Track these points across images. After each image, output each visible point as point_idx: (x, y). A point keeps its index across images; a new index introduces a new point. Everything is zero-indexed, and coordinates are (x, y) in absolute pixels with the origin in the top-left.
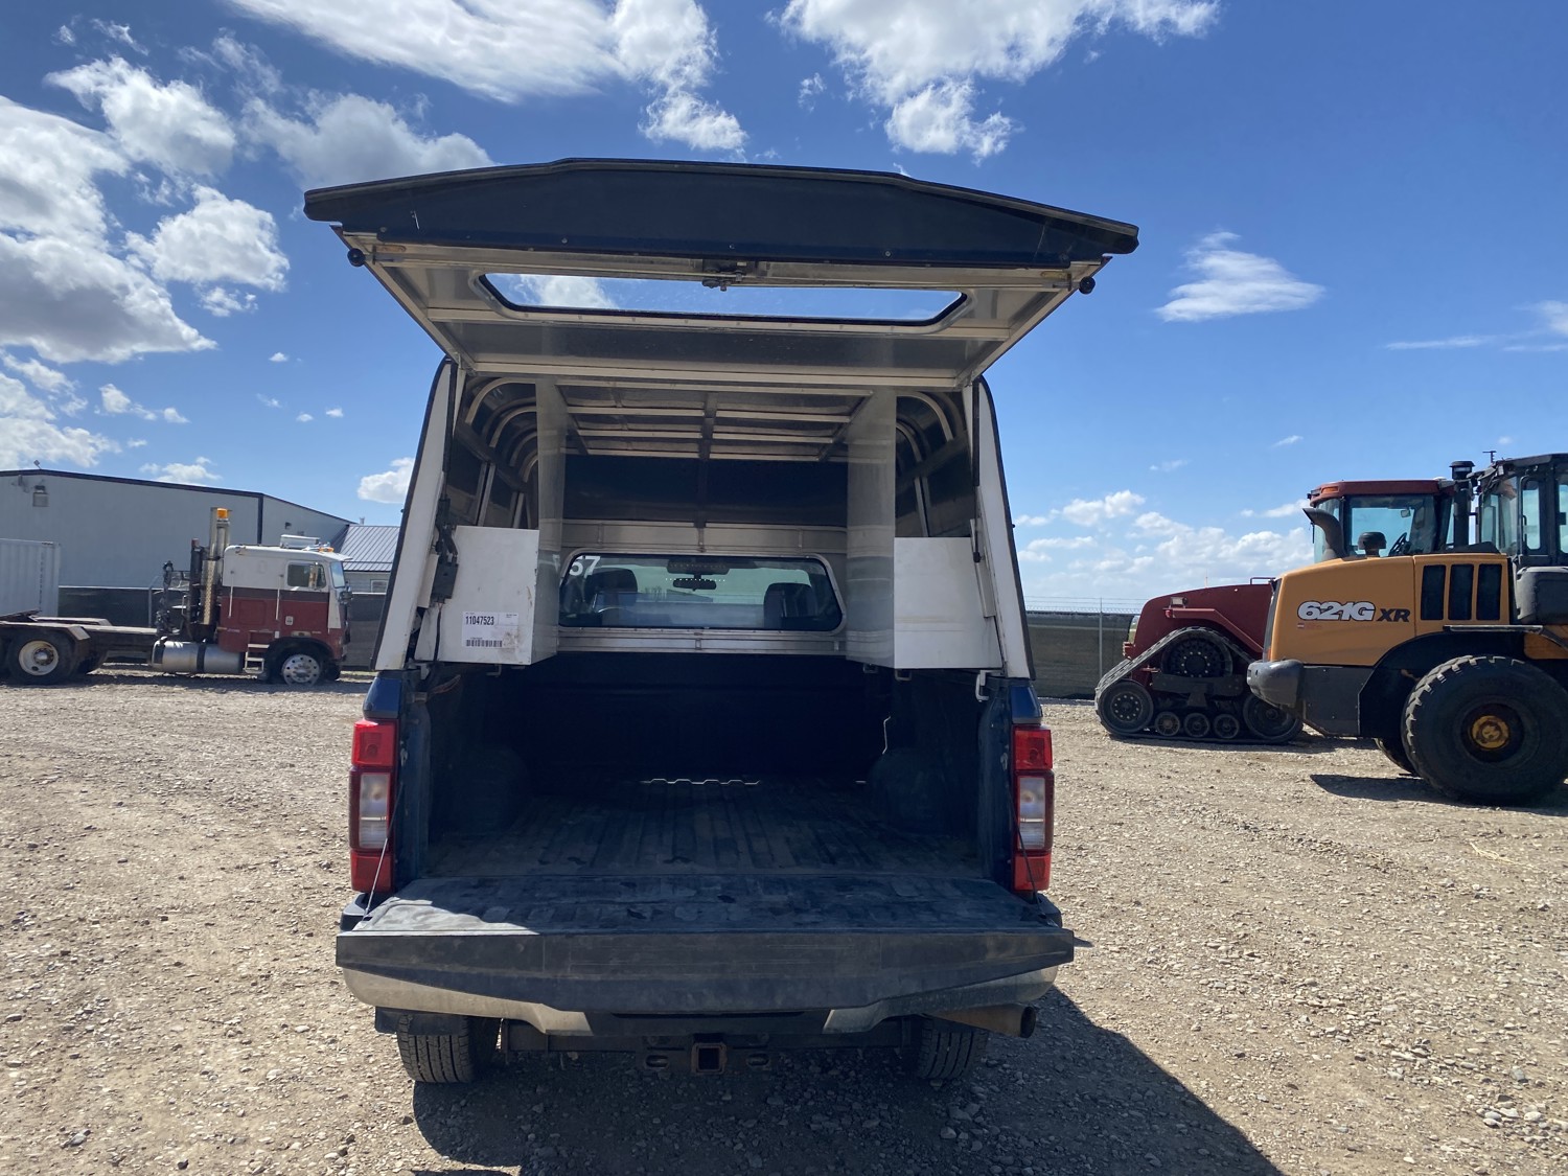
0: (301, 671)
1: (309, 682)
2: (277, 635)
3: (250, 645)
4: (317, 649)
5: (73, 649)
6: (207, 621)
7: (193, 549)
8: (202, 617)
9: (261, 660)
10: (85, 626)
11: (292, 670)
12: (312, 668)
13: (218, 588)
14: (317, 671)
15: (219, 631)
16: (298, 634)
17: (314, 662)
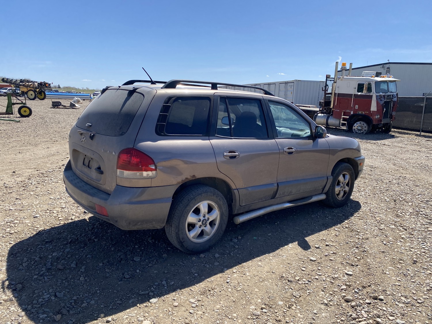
0: (360, 128)
1: (363, 133)
2: (352, 113)
3: (343, 116)
7: (327, 79)
8: (330, 106)
9: (346, 122)
11: (356, 127)
12: (364, 127)
13: (335, 94)
14: (366, 129)
15: (333, 111)
16: (360, 112)
17: (365, 125)
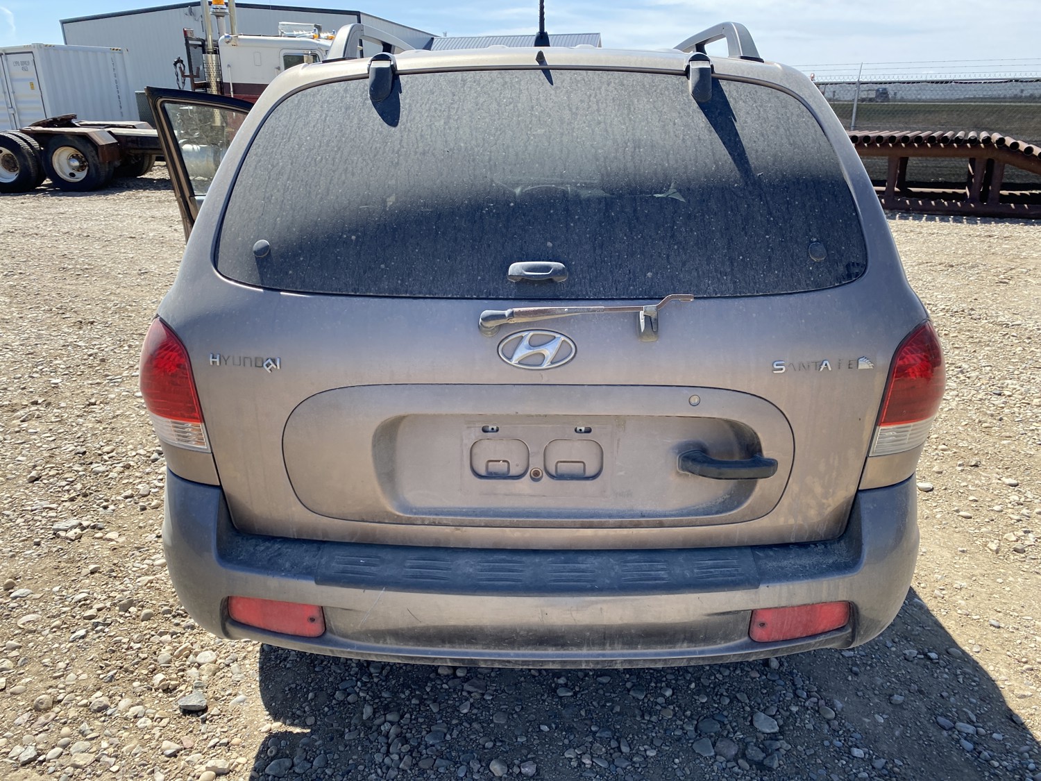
5: (97, 154)
6: (218, 122)
7: (187, 43)
10: (114, 130)
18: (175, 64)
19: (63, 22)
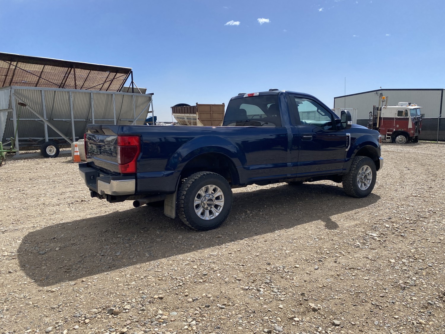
0: (401, 140)
1: (403, 143)
2: (394, 130)
3: (387, 133)
4: (405, 134)
6: (378, 127)
7: (374, 108)
8: (376, 125)
9: (390, 137)
11: (398, 139)
12: (404, 139)
13: (380, 118)
14: (405, 140)
15: (379, 129)
16: (400, 130)
17: (404, 137)
18: (370, 113)
19: (335, 98)
